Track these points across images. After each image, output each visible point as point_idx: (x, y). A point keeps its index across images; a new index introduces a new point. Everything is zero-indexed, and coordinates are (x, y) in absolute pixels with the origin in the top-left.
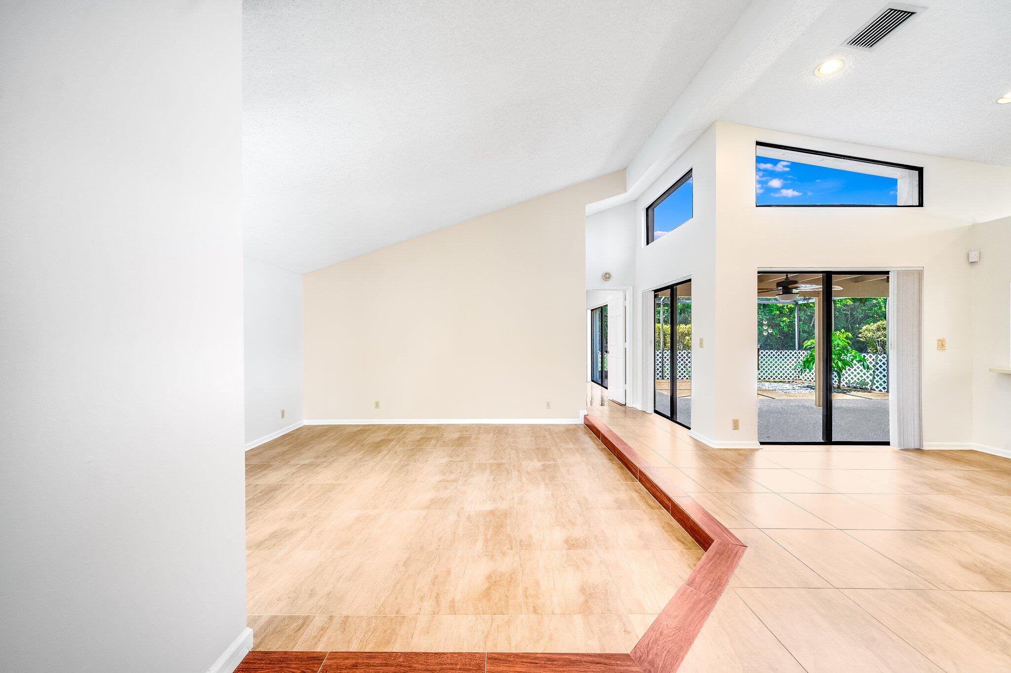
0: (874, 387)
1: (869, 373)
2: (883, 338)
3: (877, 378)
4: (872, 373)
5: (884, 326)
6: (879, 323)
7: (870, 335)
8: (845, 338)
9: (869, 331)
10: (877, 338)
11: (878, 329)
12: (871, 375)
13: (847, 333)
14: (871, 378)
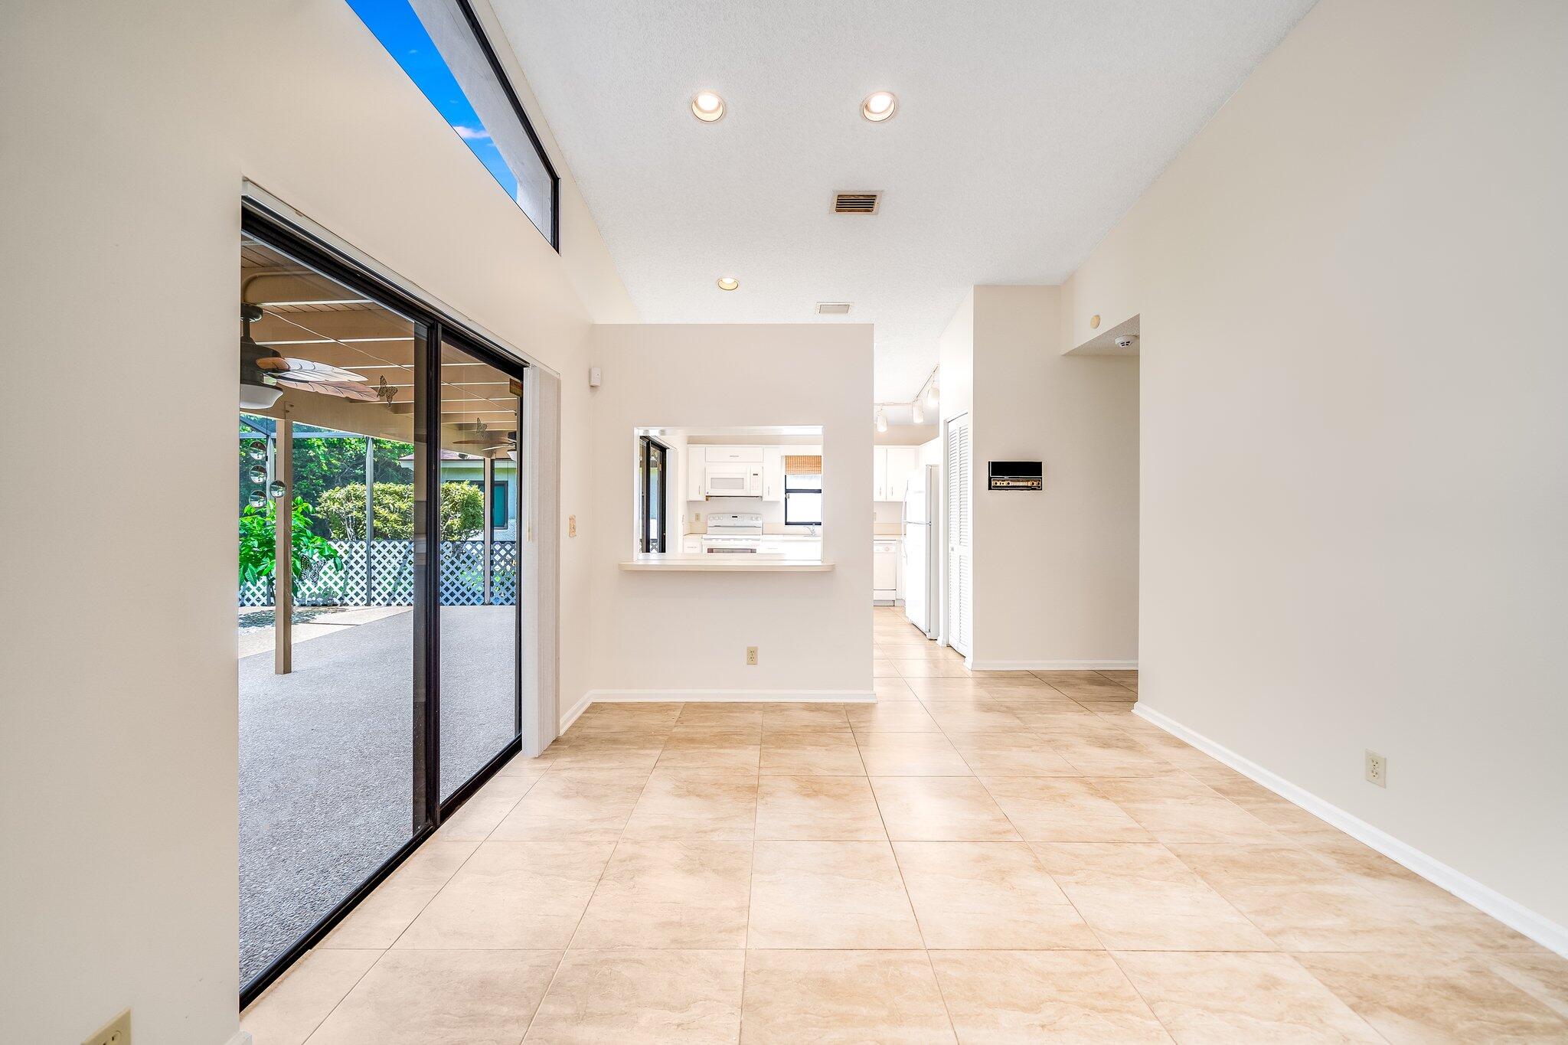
0: (346, 600)
1: (339, 576)
2: (355, 513)
3: (352, 584)
4: (344, 576)
5: (358, 493)
6: (349, 487)
7: (335, 507)
8: (301, 513)
9: (333, 500)
10: (348, 513)
11: (348, 499)
12: (341, 578)
13: (305, 505)
14: (341, 584)
